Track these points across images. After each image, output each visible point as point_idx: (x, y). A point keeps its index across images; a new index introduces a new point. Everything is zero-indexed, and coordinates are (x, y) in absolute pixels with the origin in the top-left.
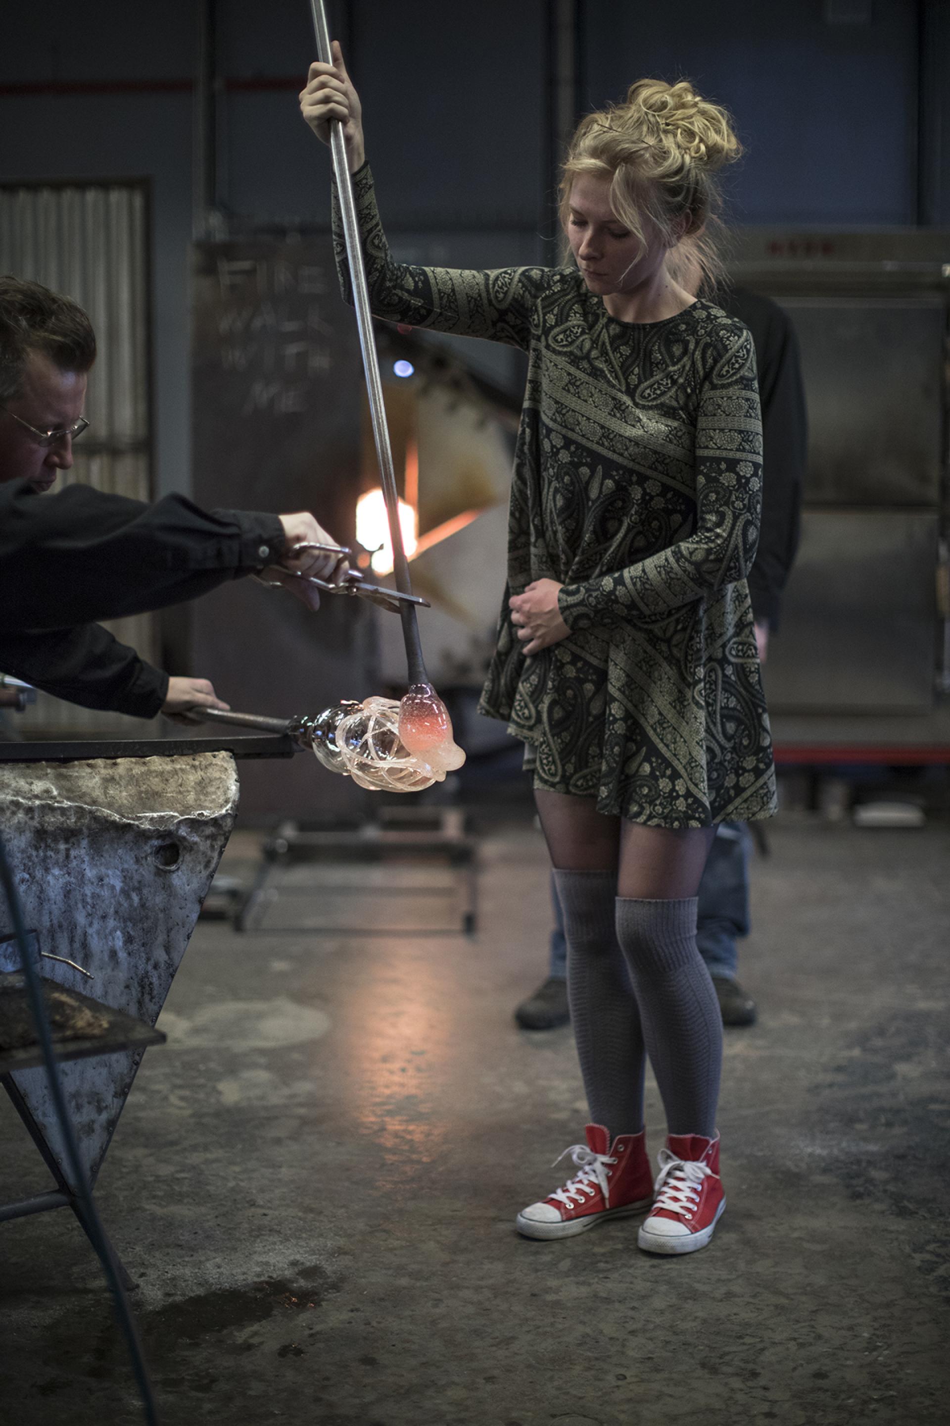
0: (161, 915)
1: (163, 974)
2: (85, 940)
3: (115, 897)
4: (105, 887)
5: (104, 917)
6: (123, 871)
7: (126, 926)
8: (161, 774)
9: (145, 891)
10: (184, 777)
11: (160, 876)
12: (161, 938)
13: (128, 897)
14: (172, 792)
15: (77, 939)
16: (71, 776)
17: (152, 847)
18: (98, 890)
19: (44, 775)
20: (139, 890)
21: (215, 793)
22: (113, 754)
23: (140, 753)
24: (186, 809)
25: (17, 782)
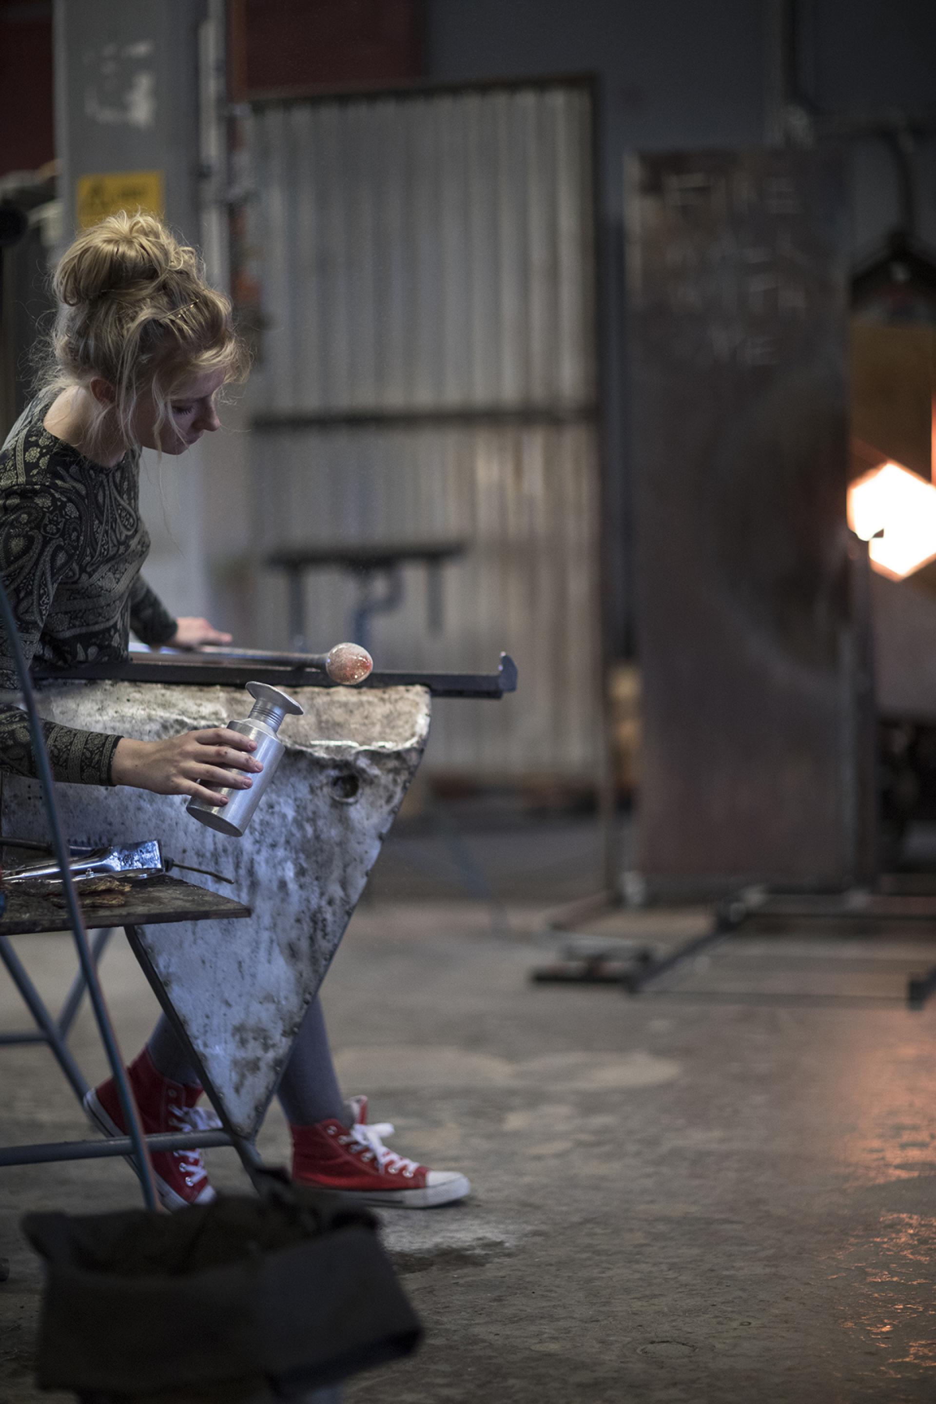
0: (337, 849)
1: (338, 911)
2: (252, 867)
3: (286, 826)
4: (276, 816)
5: (273, 846)
6: (296, 800)
7: (297, 858)
8: (345, 705)
9: (320, 823)
10: (371, 709)
11: (337, 807)
12: (336, 874)
13: (301, 827)
14: (356, 723)
15: (243, 865)
16: (245, 701)
17: (328, 777)
18: (268, 818)
19: (215, 698)
20: (313, 820)
21: (402, 727)
22: (294, 683)
23: (324, 683)
24: (368, 741)
25: (185, 703)
